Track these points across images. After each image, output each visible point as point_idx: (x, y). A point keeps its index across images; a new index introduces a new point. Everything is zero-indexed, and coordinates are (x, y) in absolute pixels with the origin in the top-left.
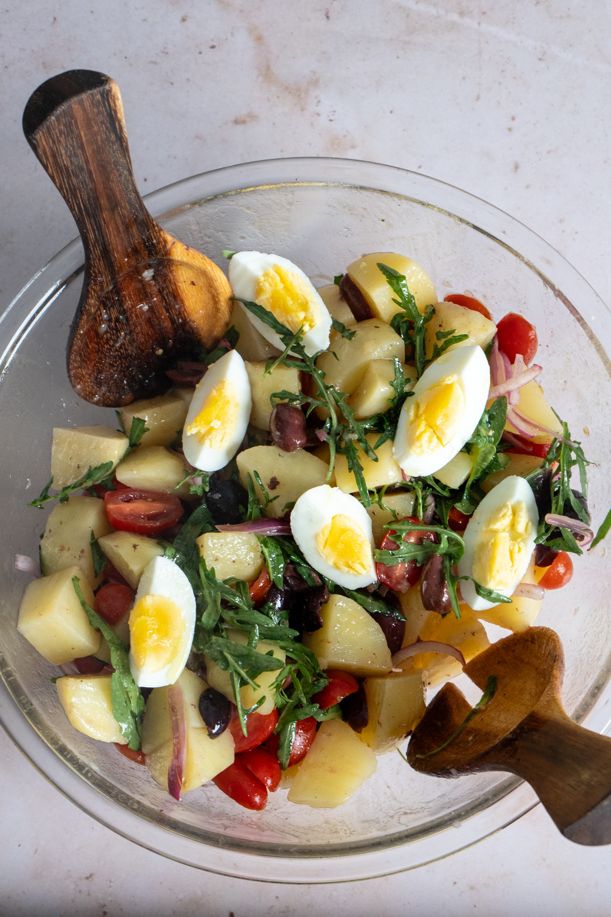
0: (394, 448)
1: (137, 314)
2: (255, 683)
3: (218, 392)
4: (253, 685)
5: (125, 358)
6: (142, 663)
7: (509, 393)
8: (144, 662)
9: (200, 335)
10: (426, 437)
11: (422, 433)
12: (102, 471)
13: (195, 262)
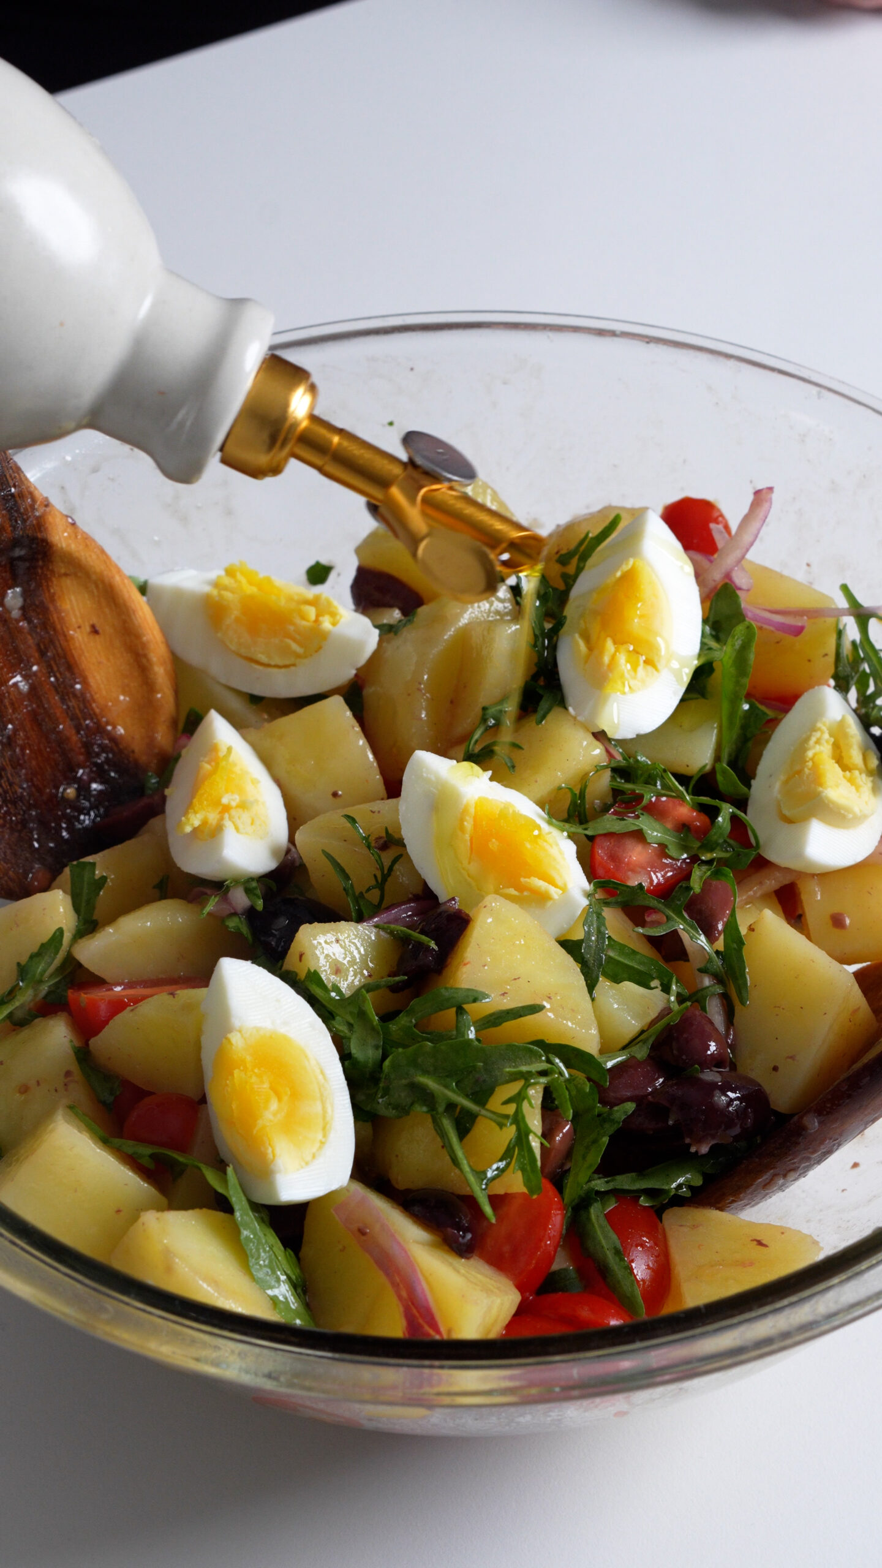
0: (571, 709)
1: (11, 700)
2: (487, 1110)
3: (213, 764)
4: (489, 1114)
5: (14, 803)
6: (270, 1156)
7: (728, 576)
8: (273, 1152)
9: (133, 752)
10: (622, 659)
11: (613, 657)
12: (46, 958)
13: (91, 556)
